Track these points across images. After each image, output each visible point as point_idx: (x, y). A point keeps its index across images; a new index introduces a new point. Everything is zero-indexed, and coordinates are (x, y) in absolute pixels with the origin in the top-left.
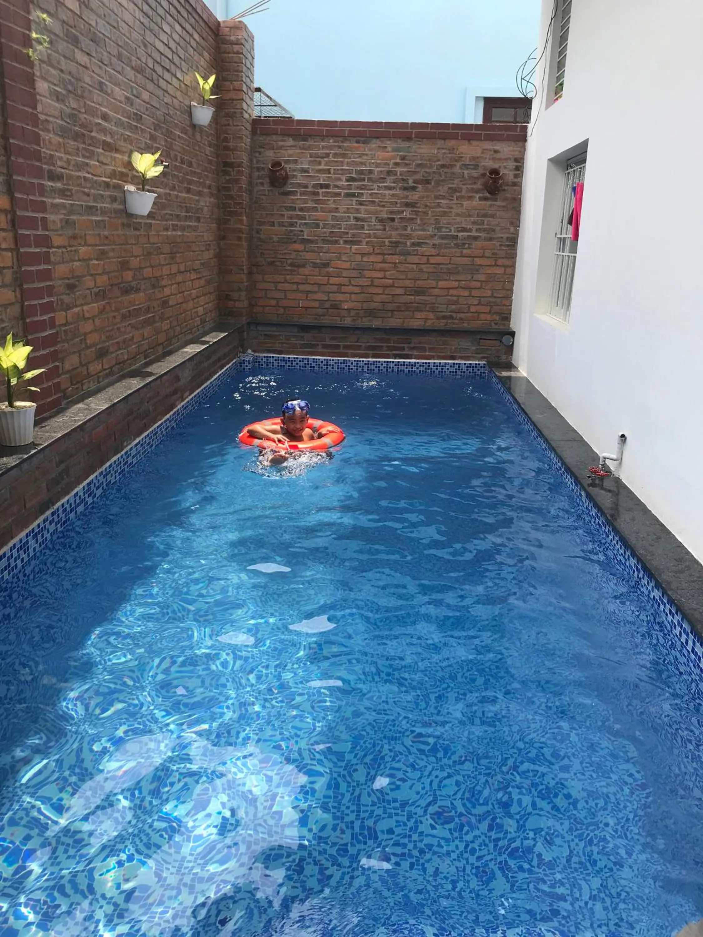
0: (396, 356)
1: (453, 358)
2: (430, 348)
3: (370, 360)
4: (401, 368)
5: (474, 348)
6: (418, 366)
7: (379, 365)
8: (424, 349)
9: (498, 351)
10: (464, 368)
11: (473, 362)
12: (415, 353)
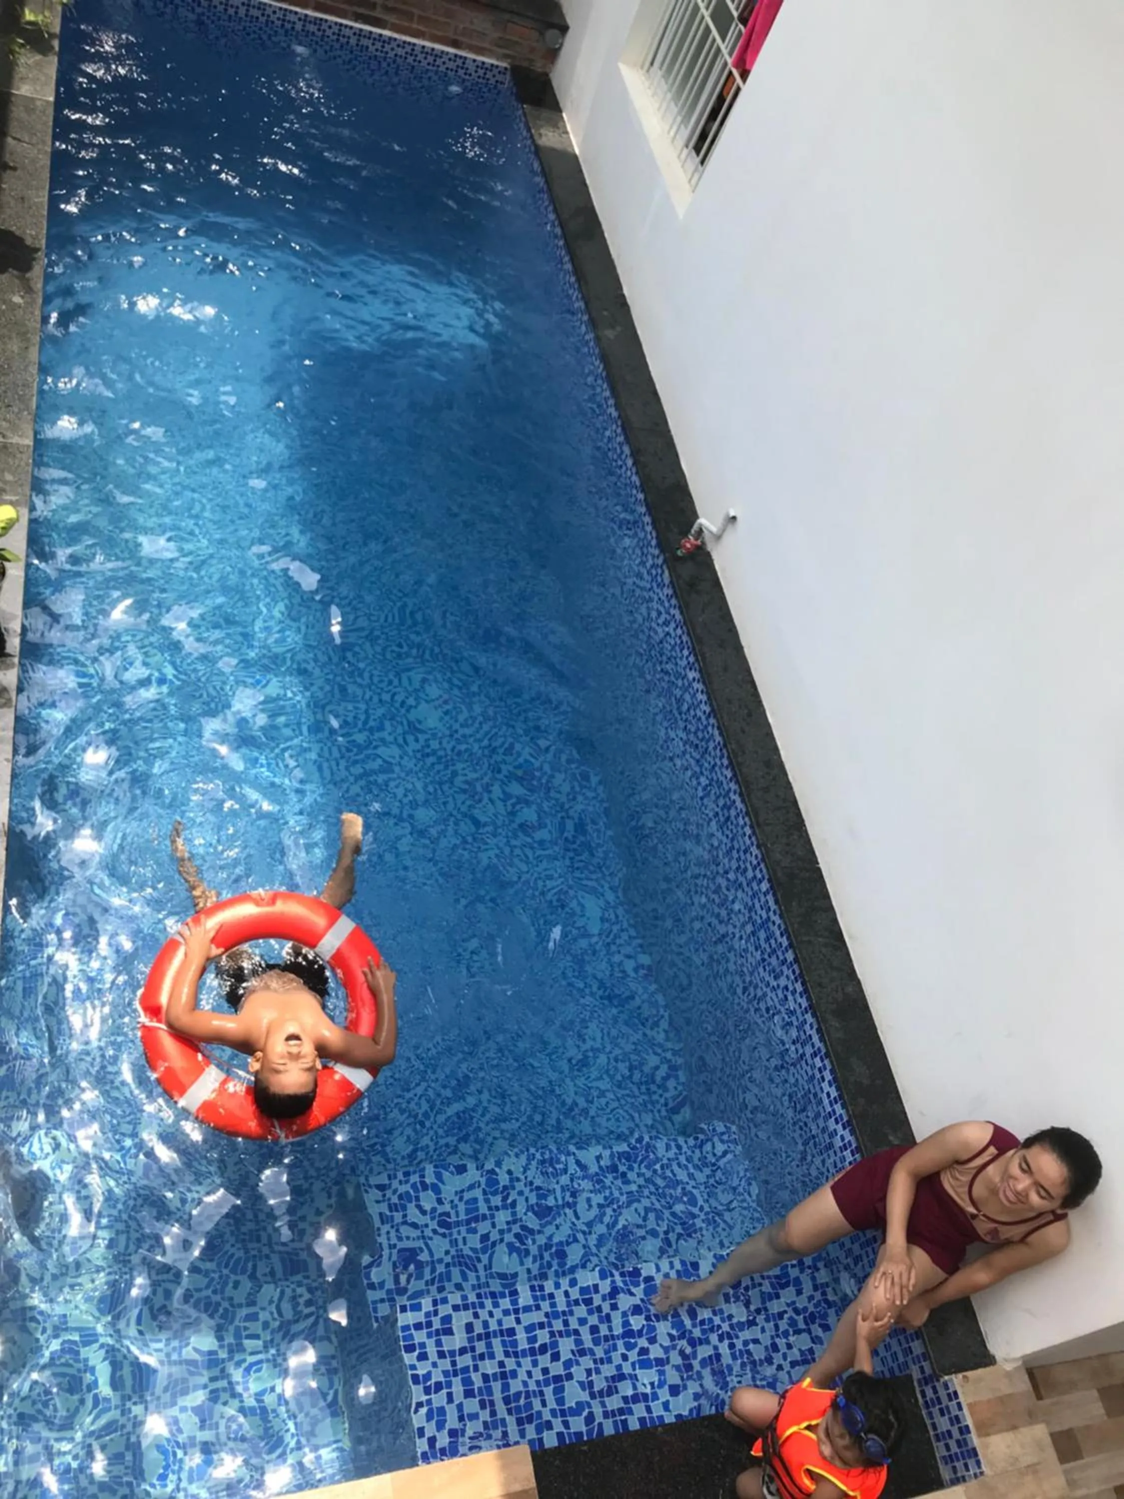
0: (358, 17)
1: (455, 44)
2: (420, 17)
3: (309, 12)
4: (365, 42)
5: (496, 35)
6: (394, 45)
7: (324, 26)
8: (409, 16)
9: (532, 50)
10: (472, 68)
11: (489, 61)
12: (392, 19)
